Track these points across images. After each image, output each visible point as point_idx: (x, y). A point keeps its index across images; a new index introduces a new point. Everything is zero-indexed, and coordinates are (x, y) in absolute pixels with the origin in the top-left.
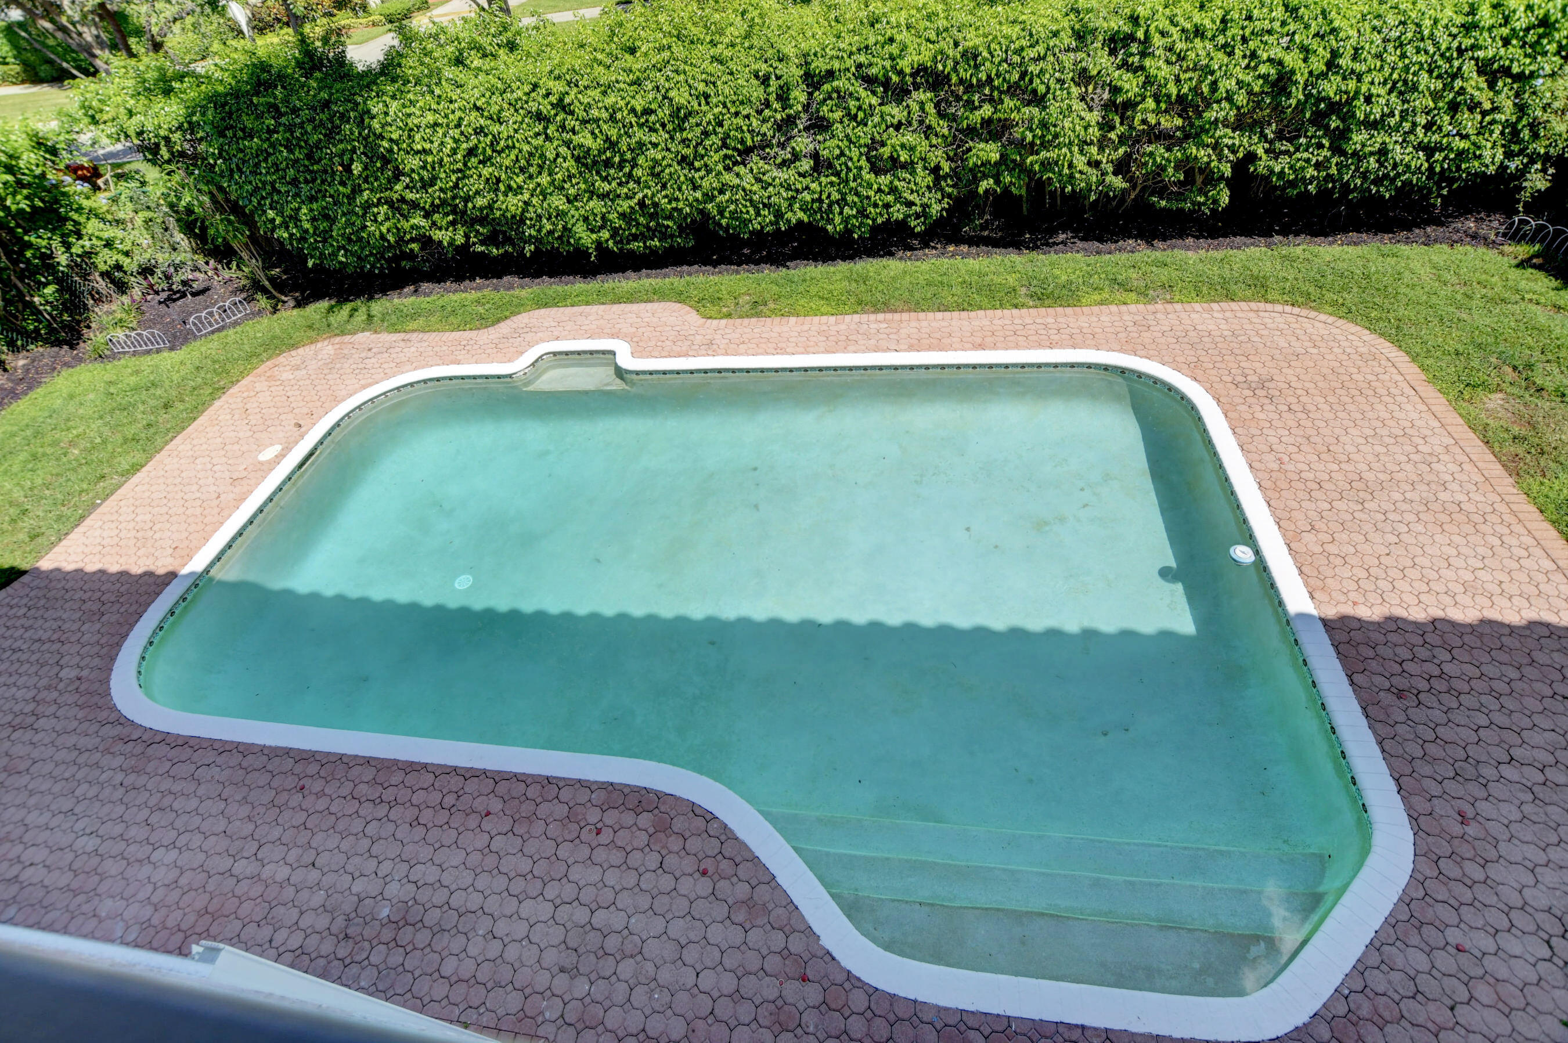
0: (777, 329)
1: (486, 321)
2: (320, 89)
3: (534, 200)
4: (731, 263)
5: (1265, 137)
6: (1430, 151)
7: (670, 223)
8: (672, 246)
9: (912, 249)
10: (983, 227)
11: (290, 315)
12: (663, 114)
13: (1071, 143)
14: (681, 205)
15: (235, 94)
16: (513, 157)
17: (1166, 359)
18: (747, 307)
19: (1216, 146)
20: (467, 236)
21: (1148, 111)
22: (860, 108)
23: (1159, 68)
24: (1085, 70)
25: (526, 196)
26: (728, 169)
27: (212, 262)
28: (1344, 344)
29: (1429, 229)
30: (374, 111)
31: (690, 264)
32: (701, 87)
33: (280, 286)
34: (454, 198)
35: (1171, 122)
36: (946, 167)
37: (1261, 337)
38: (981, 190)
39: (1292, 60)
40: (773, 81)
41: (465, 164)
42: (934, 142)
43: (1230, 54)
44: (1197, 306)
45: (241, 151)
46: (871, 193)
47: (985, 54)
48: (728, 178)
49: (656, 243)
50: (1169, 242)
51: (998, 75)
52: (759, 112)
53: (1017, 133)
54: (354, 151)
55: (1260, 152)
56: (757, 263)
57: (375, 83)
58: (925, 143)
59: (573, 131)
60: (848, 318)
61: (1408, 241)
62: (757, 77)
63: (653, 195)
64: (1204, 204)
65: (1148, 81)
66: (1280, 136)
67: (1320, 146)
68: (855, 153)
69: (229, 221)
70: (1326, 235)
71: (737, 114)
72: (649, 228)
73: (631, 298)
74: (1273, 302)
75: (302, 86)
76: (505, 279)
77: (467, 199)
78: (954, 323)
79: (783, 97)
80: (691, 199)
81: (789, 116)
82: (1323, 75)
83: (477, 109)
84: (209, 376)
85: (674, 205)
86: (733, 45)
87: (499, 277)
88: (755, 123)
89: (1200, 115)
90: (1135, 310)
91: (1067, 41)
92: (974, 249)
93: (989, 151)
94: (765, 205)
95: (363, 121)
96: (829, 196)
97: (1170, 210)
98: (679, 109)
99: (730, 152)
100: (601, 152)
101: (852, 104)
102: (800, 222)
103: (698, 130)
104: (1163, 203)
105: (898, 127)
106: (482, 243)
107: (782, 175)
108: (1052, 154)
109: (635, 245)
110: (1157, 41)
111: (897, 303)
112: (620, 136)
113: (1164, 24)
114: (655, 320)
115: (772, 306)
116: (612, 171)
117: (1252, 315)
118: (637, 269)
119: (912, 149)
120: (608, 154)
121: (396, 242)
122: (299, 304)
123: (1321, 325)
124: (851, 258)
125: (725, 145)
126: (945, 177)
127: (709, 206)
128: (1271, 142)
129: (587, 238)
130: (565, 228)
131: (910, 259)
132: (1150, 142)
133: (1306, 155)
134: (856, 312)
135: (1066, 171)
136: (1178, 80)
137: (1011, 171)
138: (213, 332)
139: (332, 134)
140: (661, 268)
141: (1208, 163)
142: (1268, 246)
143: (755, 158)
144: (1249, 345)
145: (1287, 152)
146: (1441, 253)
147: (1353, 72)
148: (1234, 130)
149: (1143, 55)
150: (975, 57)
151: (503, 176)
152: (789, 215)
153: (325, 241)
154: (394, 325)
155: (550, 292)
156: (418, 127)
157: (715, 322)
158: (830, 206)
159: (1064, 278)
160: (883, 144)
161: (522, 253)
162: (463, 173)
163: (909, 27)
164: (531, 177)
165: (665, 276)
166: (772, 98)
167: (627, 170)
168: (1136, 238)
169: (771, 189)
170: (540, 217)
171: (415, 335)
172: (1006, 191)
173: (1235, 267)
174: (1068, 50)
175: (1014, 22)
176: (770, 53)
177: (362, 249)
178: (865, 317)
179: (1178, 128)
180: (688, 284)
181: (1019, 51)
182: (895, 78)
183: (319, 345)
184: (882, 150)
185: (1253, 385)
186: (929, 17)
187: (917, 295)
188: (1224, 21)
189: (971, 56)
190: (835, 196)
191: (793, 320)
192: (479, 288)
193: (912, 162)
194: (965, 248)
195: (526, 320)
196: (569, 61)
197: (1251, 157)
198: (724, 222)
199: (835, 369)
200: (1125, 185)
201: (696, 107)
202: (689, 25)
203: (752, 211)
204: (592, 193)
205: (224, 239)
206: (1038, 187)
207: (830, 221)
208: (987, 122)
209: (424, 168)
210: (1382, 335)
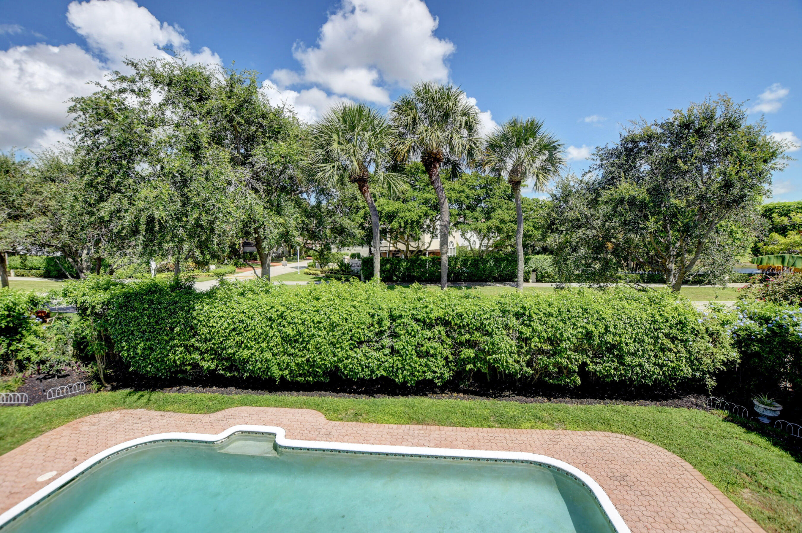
0: (365, 429)
1: (210, 410)
2: (176, 297)
3: (257, 353)
4: (345, 392)
5: (589, 356)
6: (661, 366)
7: (320, 370)
8: (318, 381)
9: (436, 393)
10: (470, 386)
11: (106, 394)
12: (327, 324)
13: (505, 352)
14: (326, 363)
15: (137, 294)
16: (253, 334)
17: (570, 460)
18: (352, 416)
19: (568, 358)
20: (217, 366)
21: (536, 342)
22: (413, 330)
23: (536, 325)
24: (507, 324)
25: (253, 351)
26: (351, 349)
27: (79, 363)
28: (657, 457)
29: (675, 400)
30: (197, 308)
31: (326, 391)
32: (345, 316)
33: (108, 379)
34: (217, 348)
35: (547, 347)
36: (451, 358)
37: (615, 451)
38: (467, 369)
39: (590, 327)
40: (376, 317)
41: (229, 334)
42: (445, 346)
43: (565, 323)
44: (579, 433)
45: (126, 315)
46: (417, 366)
47: (465, 315)
48: (351, 353)
49: (311, 379)
50: (558, 399)
51: (471, 323)
52: (369, 328)
53: (482, 346)
54: (179, 322)
55: (588, 362)
56: (359, 393)
57: (202, 297)
58: (441, 347)
59: (284, 326)
60: (403, 426)
61: (668, 405)
62: (369, 314)
63: (314, 357)
64: (570, 383)
65: (534, 331)
66: (595, 356)
67: (614, 361)
68: (410, 348)
69: (101, 345)
70: (630, 401)
71: (358, 327)
72: (308, 371)
73: (292, 406)
74: (615, 432)
75: (168, 295)
76: (229, 388)
77: (224, 349)
78: (458, 433)
79: (380, 323)
80: (332, 360)
81: (381, 331)
82: (605, 334)
83: (243, 312)
84: (39, 423)
85: (323, 362)
86: (361, 302)
87: (226, 387)
88: (366, 332)
89: (559, 345)
90: (548, 433)
91: (498, 314)
92: (466, 396)
93: (470, 353)
94: (366, 367)
95: (189, 311)
96: (397, 365)
97: (555, 385)
98: (333, 323)
99: (353, 342)
100: (294, 336)
101: (410, 329)
102: (382, 376)
103: (340, 332)
104: (551, 381)
105: (429, 339)
106: (223, 370)
107: (376, 354)
108: (498, 356)
109: (301, 379)
110: (534, 316)
111: (429, 420)
112: (305, 331)
113: (536, 311)
114: (302, 418)
115: (364, 416)
116: (297, 345)
117: (607, 439)
118: (298, 390)
119: (436, 349)
120: (297, 337)
121: (180, 364)
122: (113, 389)
123: (642, 446)
124: (407, 395)
125: (351, 339)
126: (451, 362)
127: (340, 365)
128: (592, 358)
129: (276, 372)
130: (267, 367)
131: (435, 398)
132: (540, 355)
133: (608, 365)
134: (407, 423)
135: (505, 364)
136: (546, 331)
137: (480, 362)
138: (57, 398)
139: (173, 314)
140: (310, 391)
141: (567, 365)
142: (605, 404)
143: (364, 346)
144: (610, 455)
145: (600, 363)
146: (684, 412)
147: (616, 333)
148: (575, 352)
149: (530, 321)
150: (461, 316)
151: (245, 341)
152: (378, 372)
153: (144, 359)
154: (159, 406)
155: (250, 398)
156: (214, 317)
157: (334, 422)
158: (397, 370)
159: (511, 413)
160: (422, 346)
161: (242, 377)
162: (227, 338)
163: (433, 303)
164: (258, 343)
165: (312, 396)
166: (375, 323)
167: (304, 345)
168: (543, 396)
169: (370, 360)
170: (257, 361)
171: (169, 413)
172: (479, 370)
173: (592, 413)
174: (499, 316)
175: (476, 305)
176: (376, 306)
177: (161, 365)
178: (412, 427)
179: (550, 350)
180: (323, 401)
181: (479, 315)
182: (428, 321)
183: (113, 413)
184: (422, 348)
185: (619, 478)
186: (442, 300)
187: (439, 417)
188: (559, 311)
189: (460, 316)
190: (400, 366)
191: (375, 425)
192: (213, 392)
193: (436, 354)
194: (462, 395)
195: (232, 412)
196: (290, 300)
197: (585, 364)
198: (346, 372)
199: (395, 455)
200: (532, 372)
201: (341, 323)
202: (344, 293)
203: (360, 369)
204: (285, 353)
205: (94, 352)
206: (493, 370)
207: (397, 377)
208: (468, 341)
209: (209, 333)
210: (674, 452)
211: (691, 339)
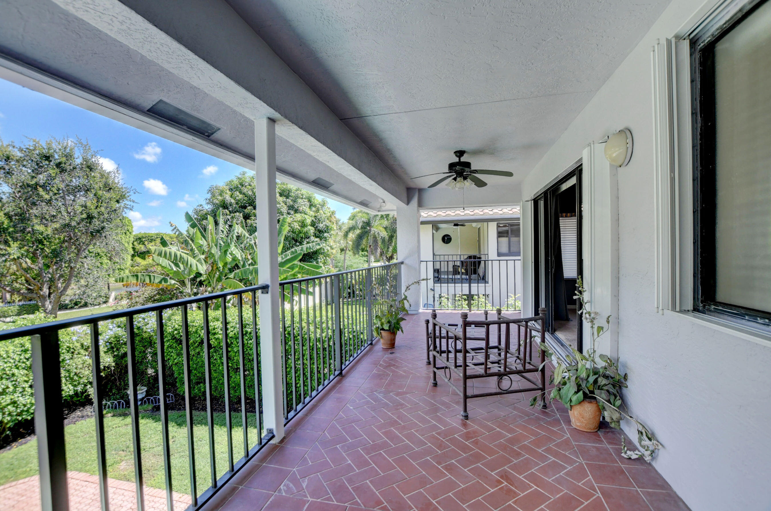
211: (67, 357)
